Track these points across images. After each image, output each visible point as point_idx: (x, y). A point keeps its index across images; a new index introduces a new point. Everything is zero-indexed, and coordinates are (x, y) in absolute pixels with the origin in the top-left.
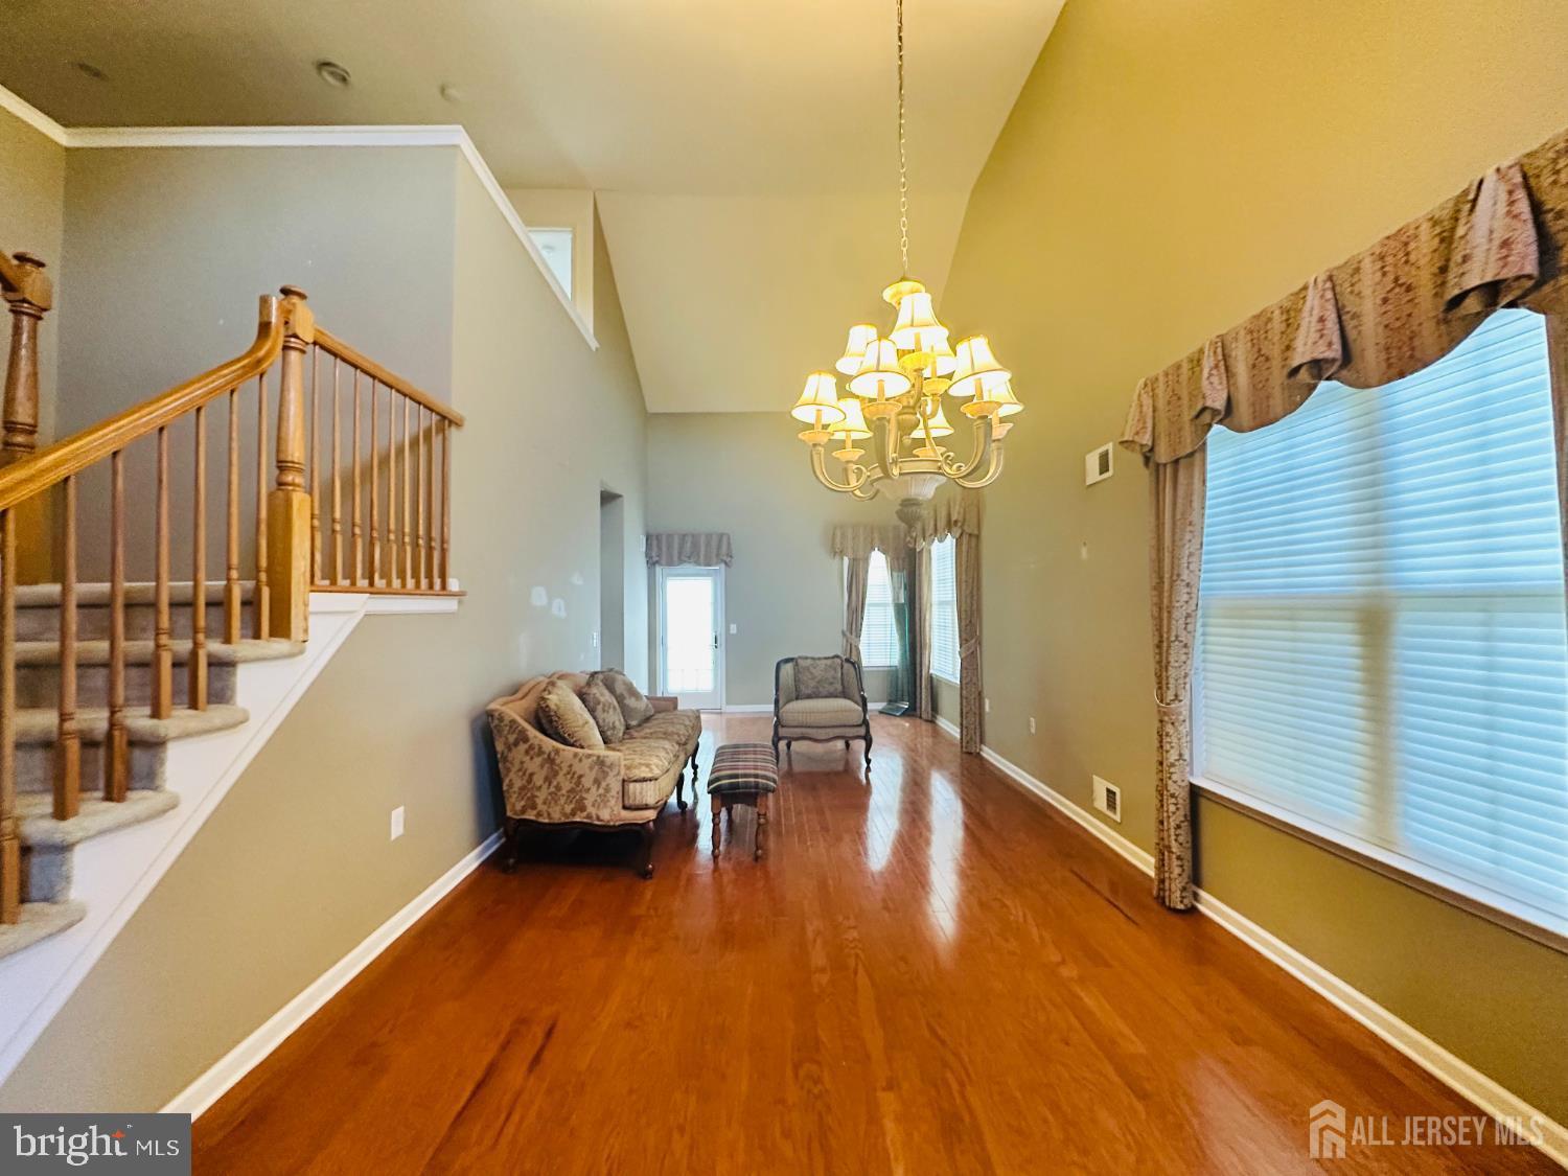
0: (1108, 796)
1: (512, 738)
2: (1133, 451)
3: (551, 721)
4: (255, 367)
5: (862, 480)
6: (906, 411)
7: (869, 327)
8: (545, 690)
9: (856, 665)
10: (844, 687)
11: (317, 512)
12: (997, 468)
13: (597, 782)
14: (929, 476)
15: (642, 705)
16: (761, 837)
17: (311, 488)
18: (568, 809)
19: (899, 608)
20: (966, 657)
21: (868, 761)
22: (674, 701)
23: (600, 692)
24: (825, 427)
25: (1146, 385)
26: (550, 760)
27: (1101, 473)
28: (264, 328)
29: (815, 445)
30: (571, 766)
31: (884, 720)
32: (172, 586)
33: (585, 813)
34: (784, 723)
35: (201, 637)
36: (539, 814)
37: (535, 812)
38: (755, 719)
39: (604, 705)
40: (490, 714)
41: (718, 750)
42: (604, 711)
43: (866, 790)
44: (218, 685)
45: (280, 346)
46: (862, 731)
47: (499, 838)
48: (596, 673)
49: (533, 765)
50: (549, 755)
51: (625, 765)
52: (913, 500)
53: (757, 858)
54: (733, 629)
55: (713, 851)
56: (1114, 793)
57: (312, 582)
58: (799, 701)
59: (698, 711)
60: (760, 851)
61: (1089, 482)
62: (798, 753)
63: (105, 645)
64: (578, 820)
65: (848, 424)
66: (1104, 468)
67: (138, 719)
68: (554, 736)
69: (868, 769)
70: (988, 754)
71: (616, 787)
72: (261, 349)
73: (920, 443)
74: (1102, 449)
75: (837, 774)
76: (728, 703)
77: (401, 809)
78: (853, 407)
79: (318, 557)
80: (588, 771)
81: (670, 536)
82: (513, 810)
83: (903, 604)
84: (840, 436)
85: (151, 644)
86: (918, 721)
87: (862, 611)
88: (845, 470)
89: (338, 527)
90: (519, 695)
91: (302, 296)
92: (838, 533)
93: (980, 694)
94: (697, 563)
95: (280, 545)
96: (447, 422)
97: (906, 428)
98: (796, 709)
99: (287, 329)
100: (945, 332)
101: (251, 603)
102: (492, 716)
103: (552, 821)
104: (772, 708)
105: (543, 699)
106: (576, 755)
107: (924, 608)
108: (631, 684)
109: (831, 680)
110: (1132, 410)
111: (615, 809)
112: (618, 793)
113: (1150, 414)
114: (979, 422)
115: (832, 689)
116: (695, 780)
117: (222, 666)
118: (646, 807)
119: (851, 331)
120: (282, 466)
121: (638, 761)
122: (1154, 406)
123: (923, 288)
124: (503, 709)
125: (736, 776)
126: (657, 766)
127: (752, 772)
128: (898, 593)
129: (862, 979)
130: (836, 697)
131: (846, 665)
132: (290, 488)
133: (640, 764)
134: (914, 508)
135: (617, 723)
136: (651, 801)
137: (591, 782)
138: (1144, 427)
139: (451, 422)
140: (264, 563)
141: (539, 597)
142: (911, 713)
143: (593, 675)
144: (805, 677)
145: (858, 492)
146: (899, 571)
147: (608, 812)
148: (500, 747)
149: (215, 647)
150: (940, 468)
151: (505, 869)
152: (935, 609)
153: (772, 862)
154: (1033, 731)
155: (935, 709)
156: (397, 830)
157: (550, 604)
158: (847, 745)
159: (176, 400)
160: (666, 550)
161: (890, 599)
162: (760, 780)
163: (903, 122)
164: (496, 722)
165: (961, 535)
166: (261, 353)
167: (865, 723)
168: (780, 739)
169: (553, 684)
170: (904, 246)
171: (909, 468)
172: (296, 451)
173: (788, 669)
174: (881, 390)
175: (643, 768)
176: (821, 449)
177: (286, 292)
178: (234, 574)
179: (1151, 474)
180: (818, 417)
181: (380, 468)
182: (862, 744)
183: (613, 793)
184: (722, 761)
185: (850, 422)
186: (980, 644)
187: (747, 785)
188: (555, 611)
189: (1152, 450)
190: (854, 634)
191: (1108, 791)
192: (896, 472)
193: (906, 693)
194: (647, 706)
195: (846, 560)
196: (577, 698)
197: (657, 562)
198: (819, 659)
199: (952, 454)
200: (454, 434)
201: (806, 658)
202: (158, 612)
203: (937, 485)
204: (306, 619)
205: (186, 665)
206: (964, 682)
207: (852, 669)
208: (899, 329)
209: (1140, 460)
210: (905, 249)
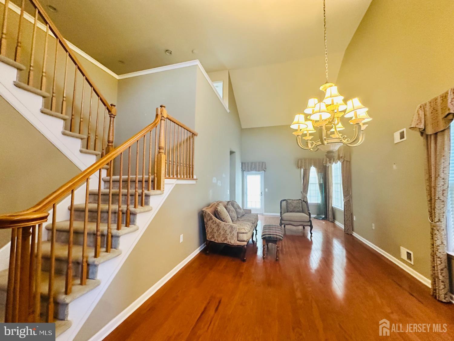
0: (407, 254)
1: (208, 218)
2: (415, 130)
3: (218, 215)
4: (155, 125)
5: (314, 145)
6: (329, 123)
7: (315, 98)
8: (217, 206)
9: (306, 202)
10: (302, 209)
11: (166, 159)
12: (362, 140)
13: (231, 232)
14: (337, 143)
15: (242, 211)
16: (278, 254)
17: (165, 152)
18: (223, 239)
19: (320, 185)
20: (346, 202)
21: (311, 234)
22: (250, 211)
23: (230, 207)
24: (301, 130)
25: (421, 107)
26: (218, 225)
27: (401, 139)
28: (157, 115)
29: (298, 136)
30: (223, 227)
31: (316, 221)
32: (139, 177)
33: (227, 241)
34: (283, 219)
35: (144, 189)
36: (215, 240)
37: (214, 239)
38: (274, 218)
39: (232, 211)
40: (203, 212)
41: (264, 226)
42: (231, 212)
43: (311, 243)
44: (146, 201)
45: (160, 120)
46: (309, 224)
47: (204, 245)
48: (229, 201)
49: (213, 226)
50: (218, 224)
51: (238, 228)
52: (331, 151)
53: (277, 260)
54: (267, 190)
55: (263, 256)
56: (411, 254)
57: (165, 176)
58: (288, 213)
59: (257, 214)
60: (278, 258)
61: (396, 142)
62: (288, 229)
63: (126, 191)
64: (225, 243)
65: (308, 129)
66: (402, 136)
67: (131, 208)
68: (219, 219)
69: (311, 236)
70: (355, 234)
71: (236, 234)
72: (156, 120)
73: (333, 133)
74: (401, 131)
75: (301, 237)
76: (265, 212)
77: (182, 235)
78: (310, 123)
79: (166, 170)
80: (228, 229)
81: (248, 163)
82: (208, 238)
83: (322, 184)
84: (305, 132)
85: (134, 191)
86: (328, 222)
87: (308, 186)
88: (307, 143)
89: (170, 163)
90: (210, 207)
91: (164, 107)
92: (300, 162)
93: (352, 214)
94: (256, 171)
95: (159, 167)
96: (194, 135)
97: (328, 129)
98: (287, 215)
99: (161, 115)
100: (342, 98)
101: (153, 181)
102: (204, 212)
103: (218, 242)
104: (279, 214)
105: (216, 208)
106: (225, 224)
107: (329, 185)
108: (238, 205)
109: (299, 207)
110: (415, 116)
111: (236, 240)
112: (236, 236)
113: (423, 117)
114: (356, 125)
115: (298, 210)
116: (256, 234)
117: (147, 196)
118: (244, 241)
119: (309, 101)
120: (160, 148)
121: (241, 227)
122: (425, 114)
123: (334, 85)
124: (206, 210)
125: (270, 235)
126: (247, 229)
127: (275, 233)
128: (320, 180)
129: (314, 305)
130: (300, 212)
131: (303, 202)
132: (161, 153)
133: (242, 228)
134: (332, 154)
135: (235, 216)
136: (245, 239)
137: (229, 232)
138: (421, 122)
139: (195, 135)
140: (156, 172)
141: (214, 180)
142: (326, 219)
143: (228, 202)
144: (290, 206)
145: (311, 150)
146: (320, 173)
147: (234, 241)
148: (205, 221)
149: (146, 192)
150: (341, 141)
151: (206, 254)
152: (334, 185)
153: (281, 262)
154: (374, 228)
155: (334, 218)
156: (181, 240)
157: (217, 181)
158: (304, 228)
159: (141, 134)
160: (247, 167)
161: (317, 182)
162: (277, 236)
163: (326, 35)
164: (204, 214)
165: (344, 161)
166: (156, 121)
167: (310, 221)
168: (282, 224)
169: (218, 204)
170: (327, 72)
171: (330, 141)
172: (162, 145)
173: (284, 203)
174: (321, 118)
175: (243, 230)
176: (300, 137)
177: (161, 106)
178: (150, 174)
179: (424, 139)
180: (299, 127)
181: (179, 146)
182: (309, 228)
183: (235, 236)
184: (266, 229)
185: (308, 128)
186: (351, 198)
187: (274, 238)
188: (218, 184)
189: (424, 130)
190: (305, 192)
191: (408, 253)
192: (325, 142)
193: (323, 212)
194: (243, 212)
195: (302, 170)
196: (224, 208)
197: (244, 170)
198: (294, 200)
199: (346, 136)
200: (195, 137)
201: (290, 200)
202: (136, 183)
203: (340, 146)
204: (164, 185)
205: (141, 195)
206: (345, 209)
207: (305, 203)
208: (325, 99)
209: (419, 134)
210: (327, 74)
